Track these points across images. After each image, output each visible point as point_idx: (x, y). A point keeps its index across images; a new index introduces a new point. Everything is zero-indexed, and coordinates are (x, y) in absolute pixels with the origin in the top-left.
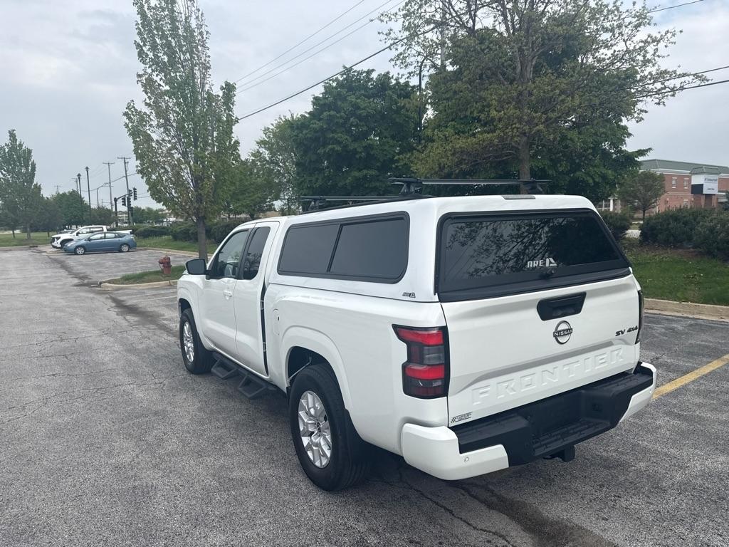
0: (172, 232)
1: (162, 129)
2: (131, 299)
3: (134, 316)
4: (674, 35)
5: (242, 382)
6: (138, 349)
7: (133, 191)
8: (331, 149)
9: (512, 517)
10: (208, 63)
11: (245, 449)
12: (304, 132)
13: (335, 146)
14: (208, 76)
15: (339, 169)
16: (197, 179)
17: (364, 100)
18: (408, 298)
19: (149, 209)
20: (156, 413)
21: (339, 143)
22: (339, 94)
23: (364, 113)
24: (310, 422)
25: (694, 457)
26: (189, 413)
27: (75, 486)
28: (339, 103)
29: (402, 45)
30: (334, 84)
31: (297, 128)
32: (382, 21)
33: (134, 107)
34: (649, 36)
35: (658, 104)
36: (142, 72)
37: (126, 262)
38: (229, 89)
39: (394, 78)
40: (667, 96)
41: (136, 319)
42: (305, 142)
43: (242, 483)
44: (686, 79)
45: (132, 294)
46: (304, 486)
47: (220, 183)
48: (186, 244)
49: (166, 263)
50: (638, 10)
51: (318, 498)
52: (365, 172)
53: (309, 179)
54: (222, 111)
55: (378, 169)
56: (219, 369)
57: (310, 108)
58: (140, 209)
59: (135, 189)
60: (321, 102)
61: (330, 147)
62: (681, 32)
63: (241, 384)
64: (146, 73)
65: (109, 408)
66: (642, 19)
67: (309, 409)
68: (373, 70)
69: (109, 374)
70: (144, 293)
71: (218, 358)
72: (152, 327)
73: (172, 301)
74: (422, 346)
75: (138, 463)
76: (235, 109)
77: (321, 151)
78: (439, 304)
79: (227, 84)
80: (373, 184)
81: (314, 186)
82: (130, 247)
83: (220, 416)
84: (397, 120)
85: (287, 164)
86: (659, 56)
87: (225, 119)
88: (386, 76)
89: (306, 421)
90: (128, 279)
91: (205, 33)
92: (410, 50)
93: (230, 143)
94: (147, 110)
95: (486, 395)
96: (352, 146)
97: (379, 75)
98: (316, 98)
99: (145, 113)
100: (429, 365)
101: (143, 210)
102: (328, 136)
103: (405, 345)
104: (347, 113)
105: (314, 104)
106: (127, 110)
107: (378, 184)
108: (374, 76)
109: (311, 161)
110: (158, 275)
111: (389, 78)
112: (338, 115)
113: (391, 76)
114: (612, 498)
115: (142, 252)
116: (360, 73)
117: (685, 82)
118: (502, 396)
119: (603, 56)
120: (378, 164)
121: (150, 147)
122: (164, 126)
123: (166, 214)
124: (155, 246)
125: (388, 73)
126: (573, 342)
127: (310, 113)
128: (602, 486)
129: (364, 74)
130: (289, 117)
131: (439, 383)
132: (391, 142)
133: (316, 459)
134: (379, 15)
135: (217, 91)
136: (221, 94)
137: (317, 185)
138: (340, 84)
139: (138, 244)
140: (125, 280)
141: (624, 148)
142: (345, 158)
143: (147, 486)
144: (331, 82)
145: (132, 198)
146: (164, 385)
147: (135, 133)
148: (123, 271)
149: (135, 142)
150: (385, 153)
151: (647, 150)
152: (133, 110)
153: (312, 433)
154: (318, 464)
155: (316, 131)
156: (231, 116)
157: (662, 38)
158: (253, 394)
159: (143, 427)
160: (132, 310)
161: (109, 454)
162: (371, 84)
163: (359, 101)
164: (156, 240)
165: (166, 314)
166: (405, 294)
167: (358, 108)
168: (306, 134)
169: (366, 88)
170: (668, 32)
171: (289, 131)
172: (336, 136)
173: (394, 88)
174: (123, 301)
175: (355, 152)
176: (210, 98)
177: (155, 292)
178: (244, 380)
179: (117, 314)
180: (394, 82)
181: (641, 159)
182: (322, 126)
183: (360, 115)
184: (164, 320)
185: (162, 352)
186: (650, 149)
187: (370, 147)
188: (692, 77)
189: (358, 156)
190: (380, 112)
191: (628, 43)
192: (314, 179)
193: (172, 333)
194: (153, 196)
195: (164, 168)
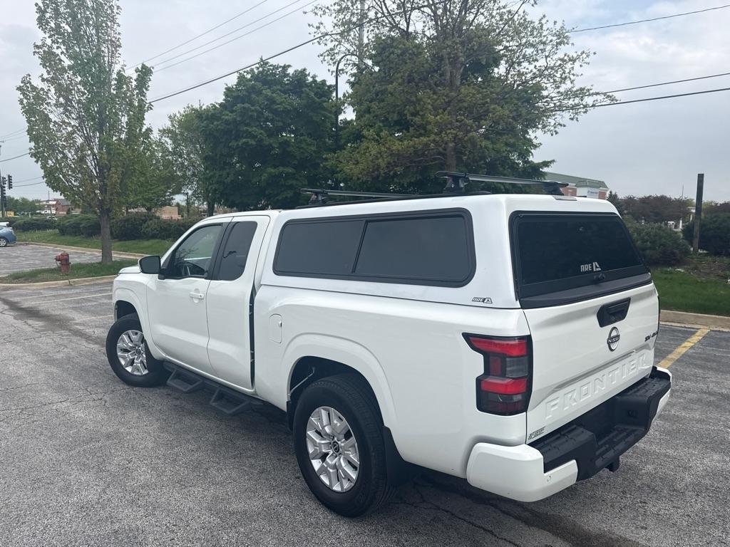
0: (58, 225)
1: (61, 110)
2: (26, 300)
3: (38, 321)
4: (588, 56)
5: (214, 396)
6: (57, 359)
7: (7, 179)
8: (244, 143)
9: (556, 534)
10: (118, 41)
11: (234, 475)
12: (215, 123)
13: (249, 140)
14: (117, 55)
15: (251, 165)
16: (102, 167)
17: (280, 95)
18: (481, 304)
19: (23, 199)
20: (108, 436)
21: (254, 137)
22: (253, 87)
23: (280, 108)
24: (323, 442)
25: (691, 457)
26: (149, 434)
27: (34, 536)
28: (253, 96)
29: (332, 41)
30: (249, 76)
31: (207, 119)
32: (316, 14)
33: (30, 83)
34: (565, 55)
35: (572, 119)
36: (39, 43)
37: (6, 258)
38: (145, 73)
39: (311, 75)
40: (580, 112)
41: (41, 323)
42: (215, 133)
43: (246, 517)
44: (599, 97)
45: (26, 295)
46: (322, 515)
47: (130, 173)
48: (77, 239)
49: (64, 260)
50: (558, 29)
51: (343, 529)
52: (281, 169)
53: (218, 173)
54: (134, 95)
55: (295, 167)
56: (175, 381)
57: (221, 99)
58: (13, 199)
59: (9, 177)
60: (235, 94)
61: (244, 140)
62: (595, 53)
63: (213, 399)
64: (44, 45)
65: (45, 432)
66: (562, 38)
67: (323, 427)
68: (289, 66)
69: (30, 390)
70: (41, 294)
71: (174, 369)
72: (66, 333)
73: (78, 303)
74: (503, 357)
75: (109, 500)
76: (148, 94)
77: (233, 144)
78: (521, 310)
79: (144, 67)
80: (290, 182)
81: (226, 181)
82: (8, 242)
83: (189, 437)
84: (314, 118)
85: (192, 157)
86: (574, 75)
87: (137, 104)
88: (303, 74)
89: (318, 441)
90: (17, 278)
91: (115, 8)
92: (339, 46)
93: (141, 130)
94: (45, 86)
95: (556, 407)
96: (267, 141)
97: (295, 71)
98: (228, 89)
99: (42, 89)
100: (513, 379)
101: (17, 200)
102: (242, 129)
103: (481, 357)
104: (262, 107)
105: (226, 94)
106: (22, 85)
107: (294, 182)
108: (290, 71)
109: (221, 155)
110: (54, 273)
111: (306, 75)
112: (253, 108)
113: (307, 73)
114: (640, 504)
115: (22, 247)
116: (276, 67)
117: (597, 100)
118: (567, 408)
119: (525, 70)
120: (296, 162)
121: (47, 128)
122: (65, 106)
123: (44, 205)
124: (39, 240)
125: (305, 70)
126: (619, 347)
127: (221, 105)
128: (624, 492)
129: (280, 69)
130: (196, 106)
131: (519, 397)
132: (309, 140)
133: (333, 484)
134: (314, 8)
135: (131, 73)
136: (135, 76)
137: (229, 180)
138: (255, 77)
139: (17, 238)
140: (14, 279)
141: (531, 159)
142: (260, 153)
143: (131, 530)
144: (245, 74)
145: (7, 186)
146: (106, 402)
147: (30, 111)
148: (5, 268)
149: (29, 121)
150: (302, 150)
151: (550, 162)
152: (28, 85)
153: (327, 454)
154: (337, 488)
155: (227, 122)
156: (143, 101)
157: (578, 57)
158: (234, 410)
159: (98, 454)
160: (32, 313)
161: (66, 489)
162: (287, 80)
163: (274, 95)
164: (38, 234)
165: (76, 318)
166: (475, 300)
167: (274, 102)
168: (218, 125)
169: (281, 83)
170: (583, 52)
171: (196, 121)
172: (250, 130)
173: (311, 86)
174: (17, 303)
175: (270, 147)
176: (122, 79)
177: (54, 293)
178: (216, 394)
179: (15, 318)
180: (310, 79)
181: (545, 170)
182: (235, 119)
183: (276, 109)
184: (77, 324)
185: (89, 363)
186: (553, 161)
187: (286, 143)
188: (603, 96)
189: (272, 152)
190: (296, 108)
191: (548, 59)
192: (224, 173)
193: (91, 340)
194: (49, 184)
195: (64, 154)
